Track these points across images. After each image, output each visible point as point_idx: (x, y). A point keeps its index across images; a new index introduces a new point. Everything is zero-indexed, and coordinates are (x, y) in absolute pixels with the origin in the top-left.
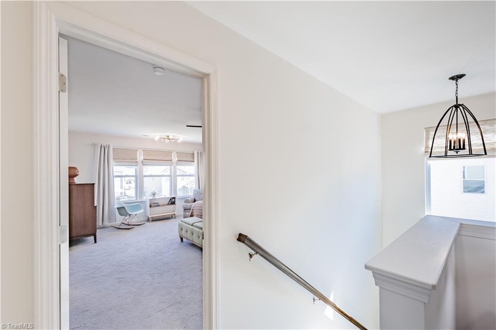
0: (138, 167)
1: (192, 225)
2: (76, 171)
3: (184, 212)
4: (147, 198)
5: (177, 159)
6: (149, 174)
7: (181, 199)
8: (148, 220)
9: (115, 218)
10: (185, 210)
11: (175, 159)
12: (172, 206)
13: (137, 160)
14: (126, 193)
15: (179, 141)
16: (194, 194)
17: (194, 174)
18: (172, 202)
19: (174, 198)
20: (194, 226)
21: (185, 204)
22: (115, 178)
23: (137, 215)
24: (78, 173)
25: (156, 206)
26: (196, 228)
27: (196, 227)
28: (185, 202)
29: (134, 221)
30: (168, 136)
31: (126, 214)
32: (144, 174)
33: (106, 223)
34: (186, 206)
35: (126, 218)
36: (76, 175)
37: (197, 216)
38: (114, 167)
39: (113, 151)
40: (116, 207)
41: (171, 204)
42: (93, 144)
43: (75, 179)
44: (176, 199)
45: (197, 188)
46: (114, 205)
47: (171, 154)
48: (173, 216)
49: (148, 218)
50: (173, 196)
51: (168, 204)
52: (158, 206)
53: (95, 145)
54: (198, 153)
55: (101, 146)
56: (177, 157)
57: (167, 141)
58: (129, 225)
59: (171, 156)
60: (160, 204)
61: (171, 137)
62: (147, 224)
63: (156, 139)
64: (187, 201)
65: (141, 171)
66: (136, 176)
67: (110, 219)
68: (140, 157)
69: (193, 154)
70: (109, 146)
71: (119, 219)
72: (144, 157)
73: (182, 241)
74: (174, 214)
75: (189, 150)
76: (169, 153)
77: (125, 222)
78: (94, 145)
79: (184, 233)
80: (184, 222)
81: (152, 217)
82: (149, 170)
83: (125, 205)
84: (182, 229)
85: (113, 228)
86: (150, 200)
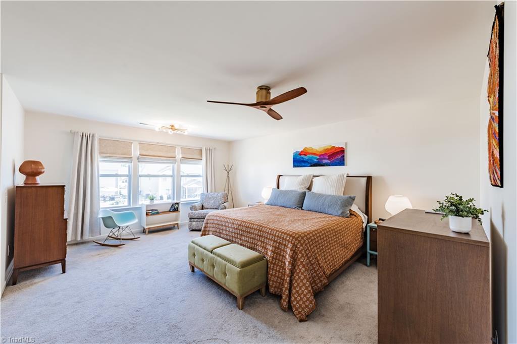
0: (132, 164)
1: (212, 252)
2: (40, 167)
3: (190, 221)
4: (143, 202)
5: (181, 156)
6: (146, 174)
7: (186, 204)
8: (144, 232)
9: (100, 231)
10: (190, 218)
11: (179, 156)
12: (174, 214)
13: (131, 155)
14: (121, 192)
15: (186, 133)
16: (202, 198)
17: (202, 175)
18: (175, 209)
19: (177, 204)
20: (215, 254)
21: (191, 212)
22: (100, 178)
23: (129, 226)
24: (43, 170)
25: (154, 214)
26: (219, 259)
27: (219, 256)
28: (191, 209)
29: (124, 234)
30: (173, 126)
31: (114, 226)
32: (140, 173)
33: (87, 237)
34: (191, 215)
35: (114, 230)
36: (39, 173)
37: (215, 233)
38: (100, 164)
39: (99, 143)
40: (101, 216)
41: (173, 211)
42: (71, 131)
43: (38, 178)
44: (180, 205)
45: (205, 192)
46: (98, 214)
47: (175, 149)
48: (176, 226)
49: (144, 229)
50: (176, 201)
51: (170, 211)
52: (158, 213)
53: (75, 133)
54: (207, 150)
55: (83, 136)
56: (182, 153)
57: (170, 132)
58: (117, 239)
59: (175, 152)
60: (159, 211)
61: (176, 127)
62: (143, 237)
63: (157, 129)
64: (193, 208)
65: (136, 169)
66: (129, 176)
67: (92, 231)
68: (136, 152)
69: (201, 150)
70: (93, 136)
71: (105, 232)
72: (140, 152)
73: (193, 271)
74: (177, 224)
75: (196, 145)
76: (173, 148)
77: (113, 236)
78: (73, 134)
79: (197, 261)
80: (197, 244)
81: (149, 228)
82: (145, 168)
83: (113, 214)
84: (194, 255)
85: (96, 244)
86: (147, 206)
